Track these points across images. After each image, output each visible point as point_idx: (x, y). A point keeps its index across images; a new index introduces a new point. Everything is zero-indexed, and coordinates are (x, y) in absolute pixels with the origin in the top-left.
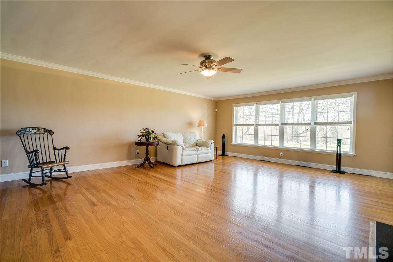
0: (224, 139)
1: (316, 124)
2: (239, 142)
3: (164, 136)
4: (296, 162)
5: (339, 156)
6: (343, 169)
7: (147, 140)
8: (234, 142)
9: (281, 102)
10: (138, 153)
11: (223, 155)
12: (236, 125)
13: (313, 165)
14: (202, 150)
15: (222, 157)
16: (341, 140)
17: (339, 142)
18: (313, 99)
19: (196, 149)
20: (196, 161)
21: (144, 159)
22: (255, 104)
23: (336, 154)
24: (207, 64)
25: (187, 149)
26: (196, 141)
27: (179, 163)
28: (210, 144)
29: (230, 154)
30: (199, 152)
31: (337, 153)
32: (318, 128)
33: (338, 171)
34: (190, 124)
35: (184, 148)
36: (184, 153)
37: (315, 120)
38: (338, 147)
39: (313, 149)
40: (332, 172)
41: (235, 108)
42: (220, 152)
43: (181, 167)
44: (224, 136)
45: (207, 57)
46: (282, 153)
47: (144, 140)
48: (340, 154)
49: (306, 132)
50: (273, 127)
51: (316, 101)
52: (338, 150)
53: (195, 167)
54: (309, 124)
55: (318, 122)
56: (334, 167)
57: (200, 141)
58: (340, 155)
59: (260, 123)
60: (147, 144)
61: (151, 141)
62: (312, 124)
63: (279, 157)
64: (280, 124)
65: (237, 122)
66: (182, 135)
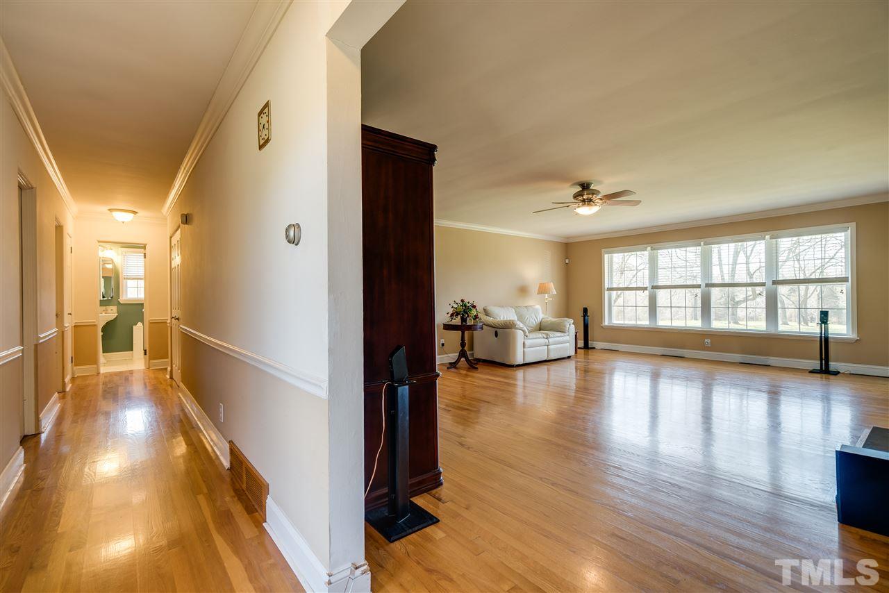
0: (586, 318)
1: (775, 282)
2: (617, 321)
3: (486, 313)
4: (738, 357)
5: (825, 341)
6: (833, 365)
7: (463, 320)
8: (606, 323)
9: (702, 243)
10: (443, 345)
11: (586, 347)
12: (610, 289)
13: (772, 360)
14: (556, 337)
15: (583, 350)
16: (827, 312)
17: (824, 316)
18: (768, 237)
19: (545, 336)
20: (545, 358)
21: (458, 354)
22: (649, 248)
23: (819, 339)
24: (585, 197)
25: (531, 336)
26: (539, 321)
27: (519, 360)
28: (568, 326)
29: (599, 345)
30: (550, 340)
31: (821, 337)
32: (783, 290)
33: (825, 370)
34: (523, 290)
35: (527, 334)
36: (528, 342)
37: (775, 276)
38: (823, 325)
39: (772, 331)
40: (813, 372)
41: (606, 256)
42: (581, 344)
43: (523, 367)
44: (585, 310)
45: (585, 186)
46: (709, 341)
47: (457, 321)
48: (828, 337)
49: (754, 299)
50: (688, 290)
51: (774, 240)
52: (823, 332)
53: (544, 368)
54: (763, 284)
55: (780, 279)
56: (816, 364)
57: (547, 321)
58: (827, 339)
59: (660, 284)
60: (463, 328)
61: (470, 322)
62: (769, 283)
63: (704, 348)
64: (703, 285)
65: (612, 283)
66: (514, 310)
